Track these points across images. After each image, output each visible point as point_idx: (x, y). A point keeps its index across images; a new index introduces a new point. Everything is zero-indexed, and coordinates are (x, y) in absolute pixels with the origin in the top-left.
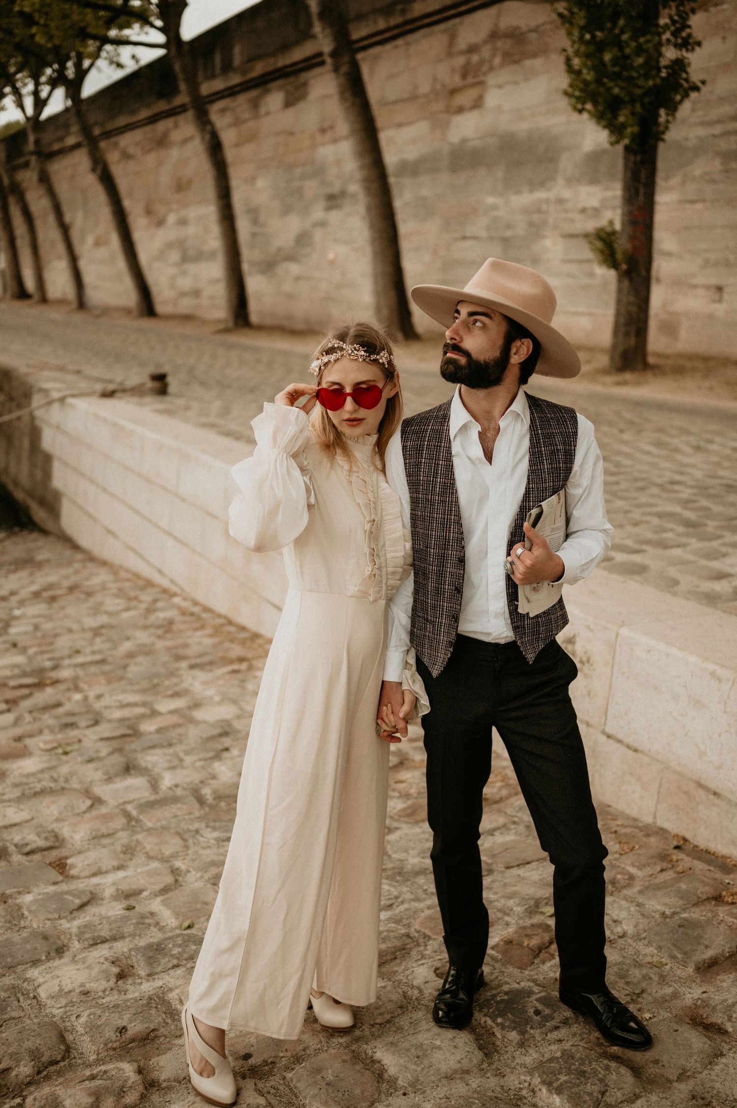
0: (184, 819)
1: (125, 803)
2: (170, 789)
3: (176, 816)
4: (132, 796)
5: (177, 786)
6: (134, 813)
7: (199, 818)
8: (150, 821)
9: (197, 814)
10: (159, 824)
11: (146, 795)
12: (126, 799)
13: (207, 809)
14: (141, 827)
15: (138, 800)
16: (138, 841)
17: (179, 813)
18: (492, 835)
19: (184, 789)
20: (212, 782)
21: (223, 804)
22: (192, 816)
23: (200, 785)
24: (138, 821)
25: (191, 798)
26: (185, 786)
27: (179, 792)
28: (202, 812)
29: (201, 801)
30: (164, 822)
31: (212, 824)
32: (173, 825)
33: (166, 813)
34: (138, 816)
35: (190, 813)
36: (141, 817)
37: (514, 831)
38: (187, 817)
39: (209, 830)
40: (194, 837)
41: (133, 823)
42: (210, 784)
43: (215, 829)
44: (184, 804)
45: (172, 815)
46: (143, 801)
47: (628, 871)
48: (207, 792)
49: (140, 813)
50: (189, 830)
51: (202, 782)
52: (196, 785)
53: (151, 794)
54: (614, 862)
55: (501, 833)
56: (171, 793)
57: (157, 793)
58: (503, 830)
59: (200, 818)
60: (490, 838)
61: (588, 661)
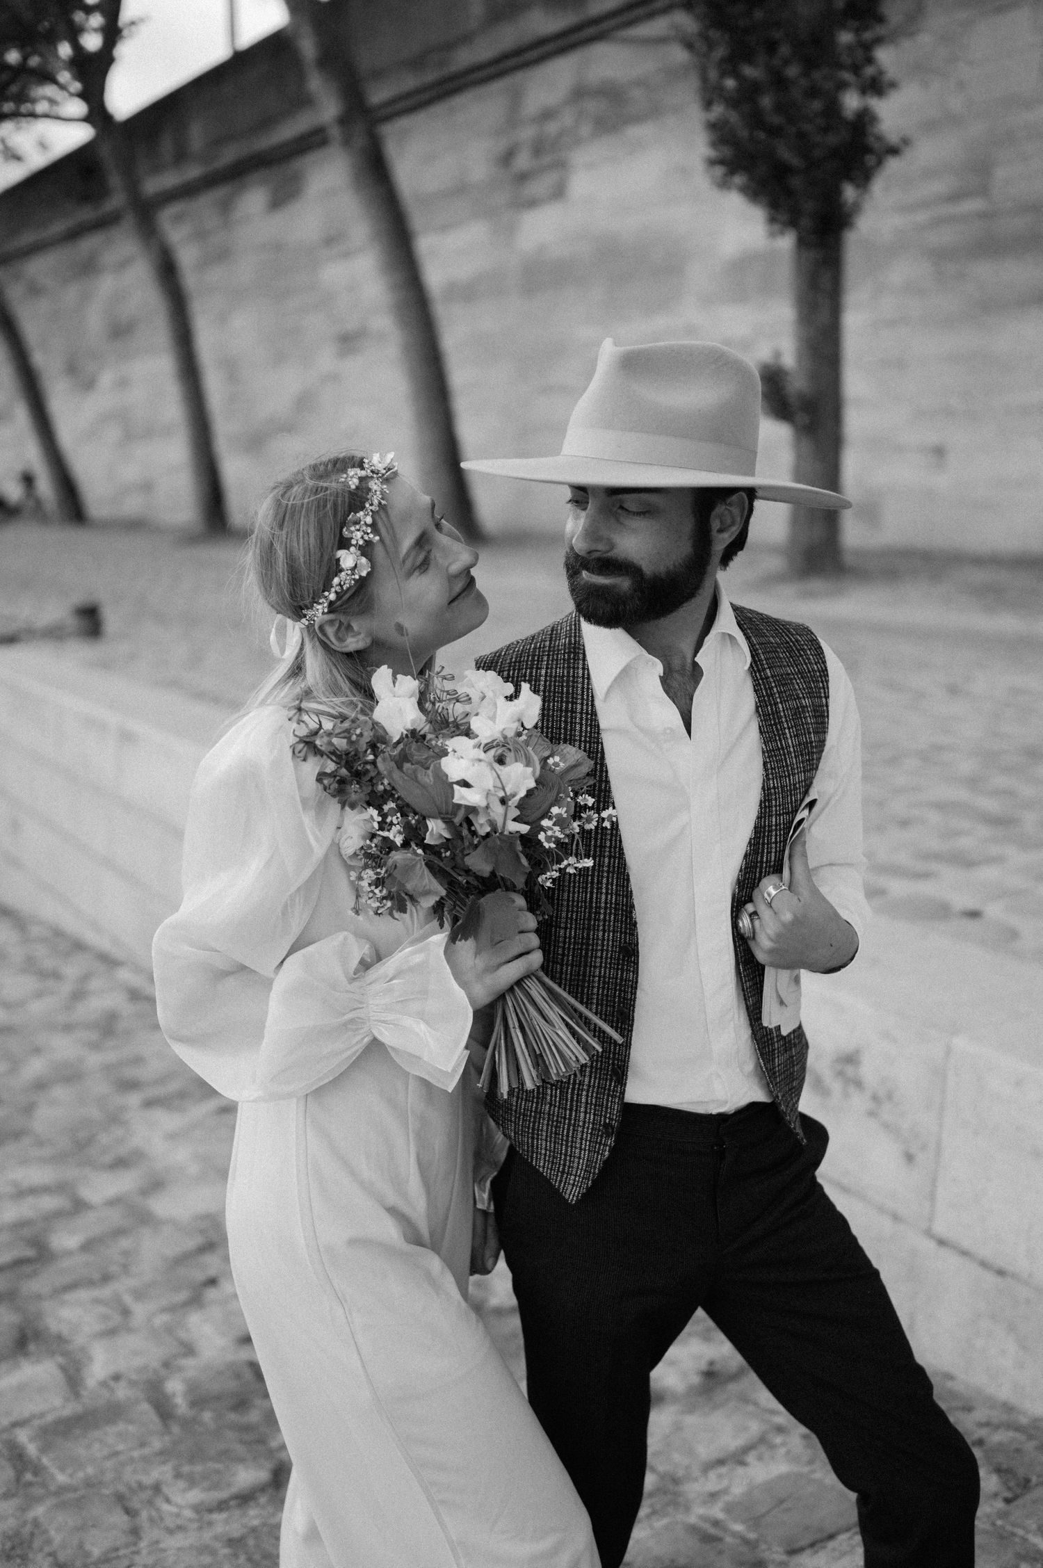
0: (132, 1460)
1: (16, 1425)
2: (104, 1384)
3: (116, 1454)
4: (28, 1408)
5: (117, 1377)
6: (32, 1449)
7: (161, 1453)
8: (62, 1469)
9: (157, 1444)
10: (81, 1475)
11: (56, 1404)
12: (15, 1416)
13: (176, 1429)
14: (44, 1485)
15: (42, 1415)
16: (36, 1523)
17: (120, 1447)
18: (743, 1463)
19: (132, 1384)
20: (185, 1362)
21: (207, 1416)
22: (147, 1451)
23: (163, 1372)
24: (38, 1470)
25: (145, 1407)
26: (134, 1377)
27: (122, 1392)
28: (167, 1438)
29: (164, 1409)
30: (90, 1470)
31: (186, 1469)
32: (109, 1476)
33: (97, 1446)
34: (40, 1460)
35: (143, 1445)
36: (45, 1461)
37: (782, 1451)
38: (136, 1454)
39: (181, 1484)
40: (150, 1503)
41: (28, 1477)
42: (180, 1369)
43: (192, 1482)
44: (131, 1422)
45: (105, 1452)
46: (50, 1418)
47: (1035, 1545)
48: (175, 1387)
49: (44, 1450)
50: (141, 1487)
51: (166, 1365)
52: (155, 1371)
53: (67, 1400)
54: (999, 1523)
55: (760, 1458)
56: (105, 1393)
57: (77, 1395)
58: (762, 1449)
59: (164, 1455)
60: (740, 1470)
61: (890, 1097)
